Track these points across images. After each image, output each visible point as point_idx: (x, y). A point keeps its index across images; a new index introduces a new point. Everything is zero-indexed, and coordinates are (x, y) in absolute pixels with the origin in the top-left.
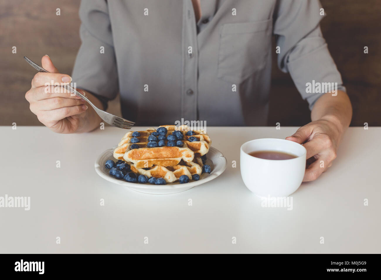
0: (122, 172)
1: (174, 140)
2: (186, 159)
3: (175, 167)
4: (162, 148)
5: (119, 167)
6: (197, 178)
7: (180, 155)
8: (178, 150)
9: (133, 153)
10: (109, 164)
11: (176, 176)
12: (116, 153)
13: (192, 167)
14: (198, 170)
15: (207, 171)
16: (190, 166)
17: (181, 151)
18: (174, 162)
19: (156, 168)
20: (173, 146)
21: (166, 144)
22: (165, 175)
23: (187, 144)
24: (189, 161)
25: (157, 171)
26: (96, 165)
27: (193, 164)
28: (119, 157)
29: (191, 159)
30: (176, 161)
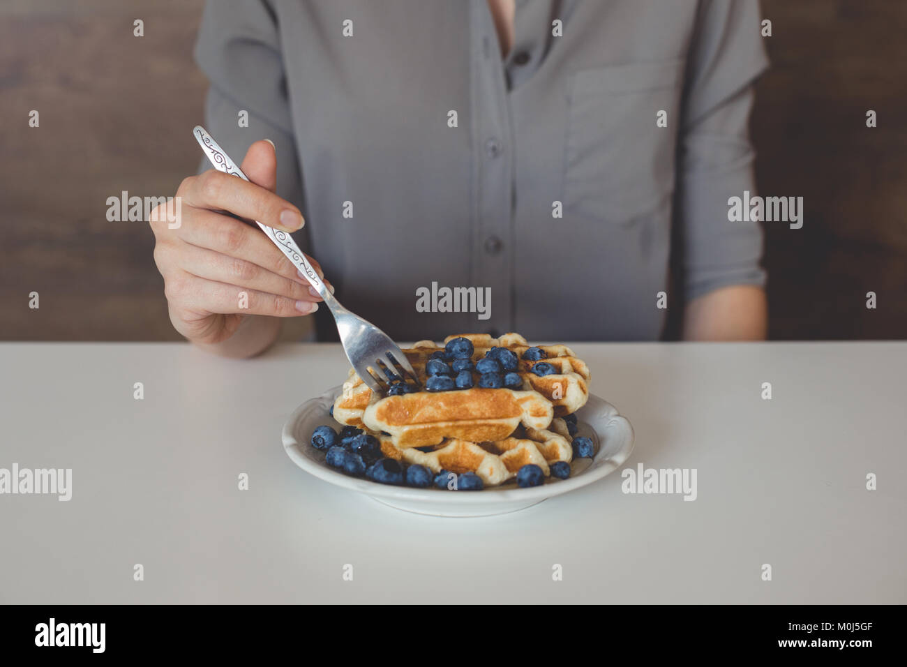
0: (360, 458)
1: (498, 373)
2: (533, 422)
3: (501, 445)
4: (467, 393)
5: (349, 444)
6: (565, 474)
7: (517, 411)
8: (510, 396)
9: (390, 408)
10: (324, 437)
11: (508, 468)
12: (340, 407)
13: (548, 444)
14: (564, 452)
15: (584, 454)
16: (542, 441)
17: (518, 400)
18: (500, 430)
19: (451, 448)
20: (496, 388)
21: (476, 381)
22: (478, 466)
23: (532, 382)
24: (539, 425)
25: (454, 454)
26: (287, 441)
27: (548, 435)
28: (349, 417)
29: (546, 421)
30: (507, 428)
